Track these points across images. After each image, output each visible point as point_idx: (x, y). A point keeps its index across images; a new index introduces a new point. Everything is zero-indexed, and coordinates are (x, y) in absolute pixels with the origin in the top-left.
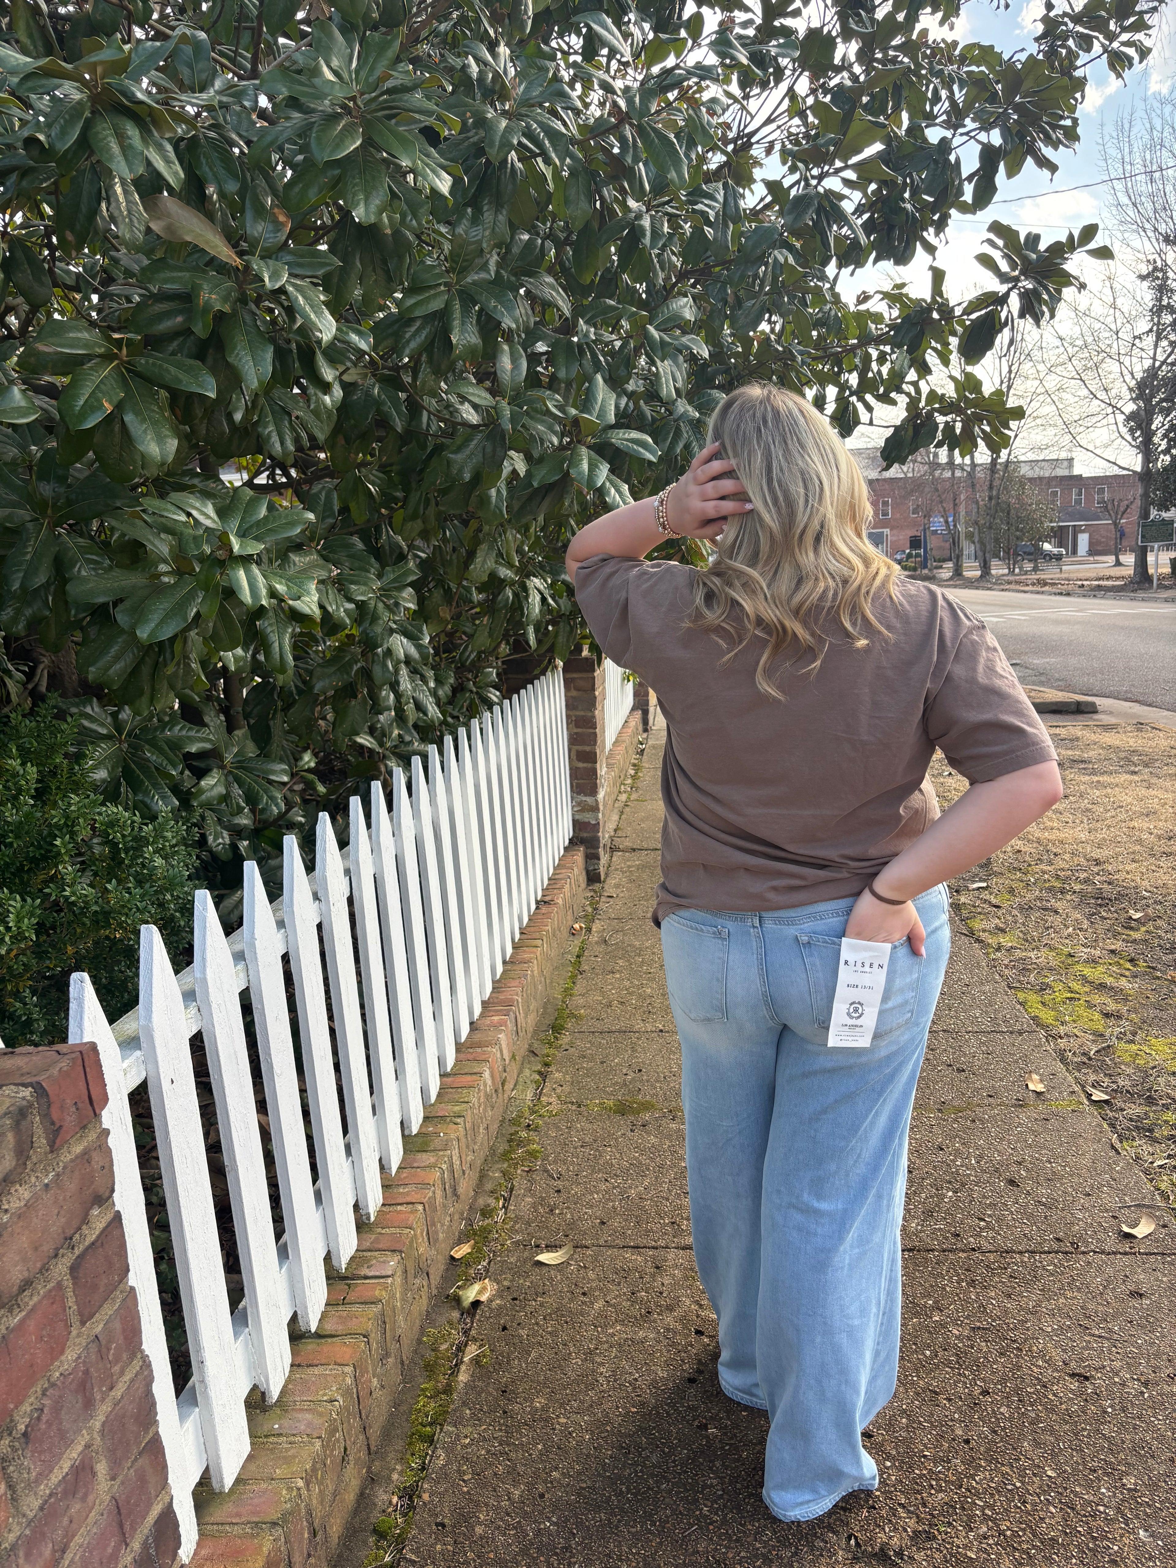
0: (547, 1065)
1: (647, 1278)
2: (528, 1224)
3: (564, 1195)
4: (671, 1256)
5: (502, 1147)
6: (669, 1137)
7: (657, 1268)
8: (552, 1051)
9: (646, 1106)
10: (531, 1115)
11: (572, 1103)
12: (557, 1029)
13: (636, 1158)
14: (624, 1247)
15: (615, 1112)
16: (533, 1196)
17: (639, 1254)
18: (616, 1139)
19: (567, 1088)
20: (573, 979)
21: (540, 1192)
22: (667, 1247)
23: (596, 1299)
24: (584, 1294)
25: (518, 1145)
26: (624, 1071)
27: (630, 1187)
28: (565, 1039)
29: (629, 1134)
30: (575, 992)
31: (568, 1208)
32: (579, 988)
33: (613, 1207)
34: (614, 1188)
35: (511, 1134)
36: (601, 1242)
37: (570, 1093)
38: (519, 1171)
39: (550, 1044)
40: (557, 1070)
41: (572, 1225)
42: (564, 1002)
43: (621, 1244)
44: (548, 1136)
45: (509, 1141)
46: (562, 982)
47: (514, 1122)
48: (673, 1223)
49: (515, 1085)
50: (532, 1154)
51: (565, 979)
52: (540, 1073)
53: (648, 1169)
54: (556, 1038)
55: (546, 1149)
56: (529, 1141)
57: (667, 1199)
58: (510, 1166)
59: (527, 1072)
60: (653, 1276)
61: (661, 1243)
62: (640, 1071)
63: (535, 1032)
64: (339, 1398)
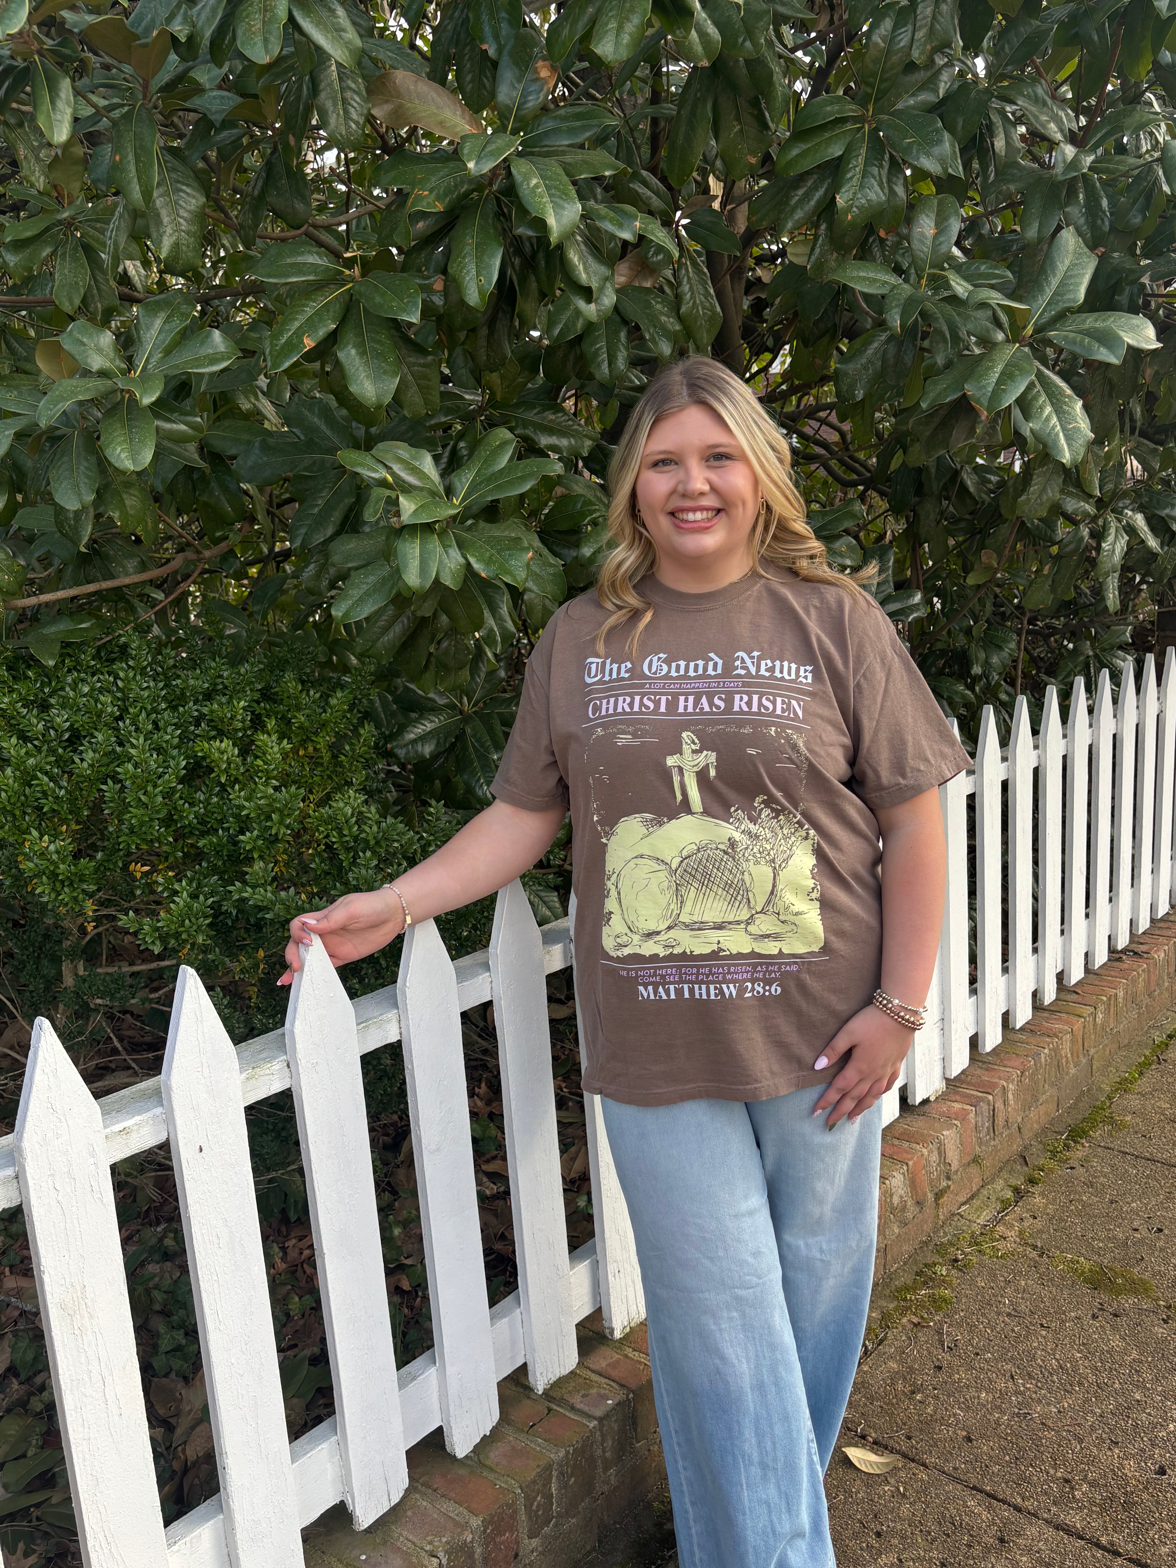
0: (1032, 1181)
1: (977, 1551)
2: (871, 1399)
3: (942, 1377)
4: (1031, 1531)
5: (906, 1278)
6: (1141, 1346)
7: (1002, 1540)
8: (1052, 1164)
9: (1137, 1287)
10: (970, 1246)
11: (1035, 1247)
12: (1076, 1134)
13: (1073, 1361)
14: (974, 1488)
15: (1086, 1281)
16: (901, 1362)
17: (989, 1508)
18: (1063, 1322)
19: (1039, 1224)
20: (1142, 1068)
21: (914, 1360)
22: (1035, 1515)
23: (890, 1548)
24: (878, 1534)
25: (925, 1283)
26: (1136, 1224)
27: (1039, 1401)
28: (1079, 1152)
29: (1088, 1320)
30: (1135, 1087)
31: (936, 1397)
32: (1144, 1084)
33: (998, 1423)
34: (1017, 1393)
35: (926, 1265)
36: (949, 1467)
37: (1040, 1232)
38: (904, 1320)
39: (1054, 1153)
40: (1042, 1194)
41: (927, 1425)
42: (1109, 1098)
43: (973, 1481)
44: (972, 1284)
45: (917, 1274)
46: (1124, 1068)
47: (940, 1250)
48: (1067, 1481)
49: (972, 1197)
50: (937, 1303)
51: (1130, 1066)
52: (1016, 1190)
53: (1080, 1384)
54: (1067, 1147)
55: (959, 1302)
56: (944, 1282)
57: (1081, 1441)
58: (896, 1309)
59: (1000, 1184)
60: (987, 1550)
61: (1029, 1505)
62: (1160, 1230)
63: (1044, 1130)
64: (441, 1555)
